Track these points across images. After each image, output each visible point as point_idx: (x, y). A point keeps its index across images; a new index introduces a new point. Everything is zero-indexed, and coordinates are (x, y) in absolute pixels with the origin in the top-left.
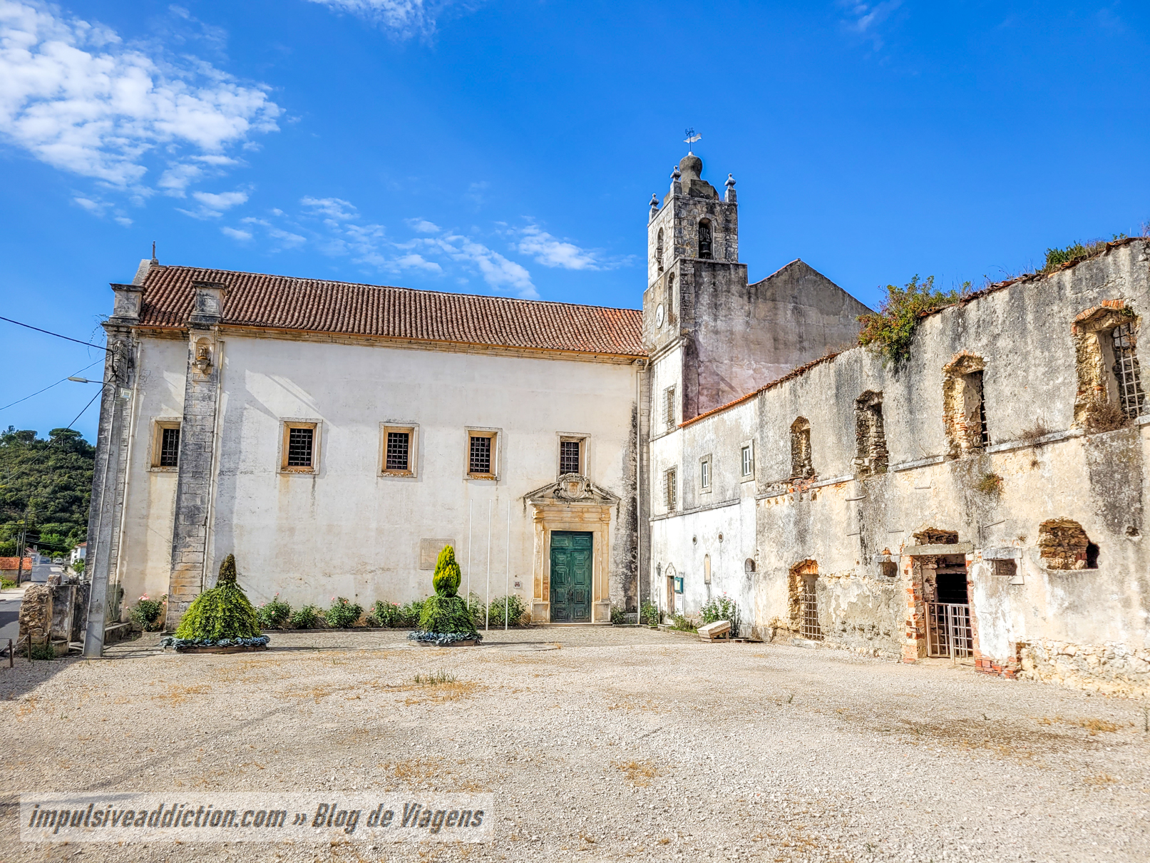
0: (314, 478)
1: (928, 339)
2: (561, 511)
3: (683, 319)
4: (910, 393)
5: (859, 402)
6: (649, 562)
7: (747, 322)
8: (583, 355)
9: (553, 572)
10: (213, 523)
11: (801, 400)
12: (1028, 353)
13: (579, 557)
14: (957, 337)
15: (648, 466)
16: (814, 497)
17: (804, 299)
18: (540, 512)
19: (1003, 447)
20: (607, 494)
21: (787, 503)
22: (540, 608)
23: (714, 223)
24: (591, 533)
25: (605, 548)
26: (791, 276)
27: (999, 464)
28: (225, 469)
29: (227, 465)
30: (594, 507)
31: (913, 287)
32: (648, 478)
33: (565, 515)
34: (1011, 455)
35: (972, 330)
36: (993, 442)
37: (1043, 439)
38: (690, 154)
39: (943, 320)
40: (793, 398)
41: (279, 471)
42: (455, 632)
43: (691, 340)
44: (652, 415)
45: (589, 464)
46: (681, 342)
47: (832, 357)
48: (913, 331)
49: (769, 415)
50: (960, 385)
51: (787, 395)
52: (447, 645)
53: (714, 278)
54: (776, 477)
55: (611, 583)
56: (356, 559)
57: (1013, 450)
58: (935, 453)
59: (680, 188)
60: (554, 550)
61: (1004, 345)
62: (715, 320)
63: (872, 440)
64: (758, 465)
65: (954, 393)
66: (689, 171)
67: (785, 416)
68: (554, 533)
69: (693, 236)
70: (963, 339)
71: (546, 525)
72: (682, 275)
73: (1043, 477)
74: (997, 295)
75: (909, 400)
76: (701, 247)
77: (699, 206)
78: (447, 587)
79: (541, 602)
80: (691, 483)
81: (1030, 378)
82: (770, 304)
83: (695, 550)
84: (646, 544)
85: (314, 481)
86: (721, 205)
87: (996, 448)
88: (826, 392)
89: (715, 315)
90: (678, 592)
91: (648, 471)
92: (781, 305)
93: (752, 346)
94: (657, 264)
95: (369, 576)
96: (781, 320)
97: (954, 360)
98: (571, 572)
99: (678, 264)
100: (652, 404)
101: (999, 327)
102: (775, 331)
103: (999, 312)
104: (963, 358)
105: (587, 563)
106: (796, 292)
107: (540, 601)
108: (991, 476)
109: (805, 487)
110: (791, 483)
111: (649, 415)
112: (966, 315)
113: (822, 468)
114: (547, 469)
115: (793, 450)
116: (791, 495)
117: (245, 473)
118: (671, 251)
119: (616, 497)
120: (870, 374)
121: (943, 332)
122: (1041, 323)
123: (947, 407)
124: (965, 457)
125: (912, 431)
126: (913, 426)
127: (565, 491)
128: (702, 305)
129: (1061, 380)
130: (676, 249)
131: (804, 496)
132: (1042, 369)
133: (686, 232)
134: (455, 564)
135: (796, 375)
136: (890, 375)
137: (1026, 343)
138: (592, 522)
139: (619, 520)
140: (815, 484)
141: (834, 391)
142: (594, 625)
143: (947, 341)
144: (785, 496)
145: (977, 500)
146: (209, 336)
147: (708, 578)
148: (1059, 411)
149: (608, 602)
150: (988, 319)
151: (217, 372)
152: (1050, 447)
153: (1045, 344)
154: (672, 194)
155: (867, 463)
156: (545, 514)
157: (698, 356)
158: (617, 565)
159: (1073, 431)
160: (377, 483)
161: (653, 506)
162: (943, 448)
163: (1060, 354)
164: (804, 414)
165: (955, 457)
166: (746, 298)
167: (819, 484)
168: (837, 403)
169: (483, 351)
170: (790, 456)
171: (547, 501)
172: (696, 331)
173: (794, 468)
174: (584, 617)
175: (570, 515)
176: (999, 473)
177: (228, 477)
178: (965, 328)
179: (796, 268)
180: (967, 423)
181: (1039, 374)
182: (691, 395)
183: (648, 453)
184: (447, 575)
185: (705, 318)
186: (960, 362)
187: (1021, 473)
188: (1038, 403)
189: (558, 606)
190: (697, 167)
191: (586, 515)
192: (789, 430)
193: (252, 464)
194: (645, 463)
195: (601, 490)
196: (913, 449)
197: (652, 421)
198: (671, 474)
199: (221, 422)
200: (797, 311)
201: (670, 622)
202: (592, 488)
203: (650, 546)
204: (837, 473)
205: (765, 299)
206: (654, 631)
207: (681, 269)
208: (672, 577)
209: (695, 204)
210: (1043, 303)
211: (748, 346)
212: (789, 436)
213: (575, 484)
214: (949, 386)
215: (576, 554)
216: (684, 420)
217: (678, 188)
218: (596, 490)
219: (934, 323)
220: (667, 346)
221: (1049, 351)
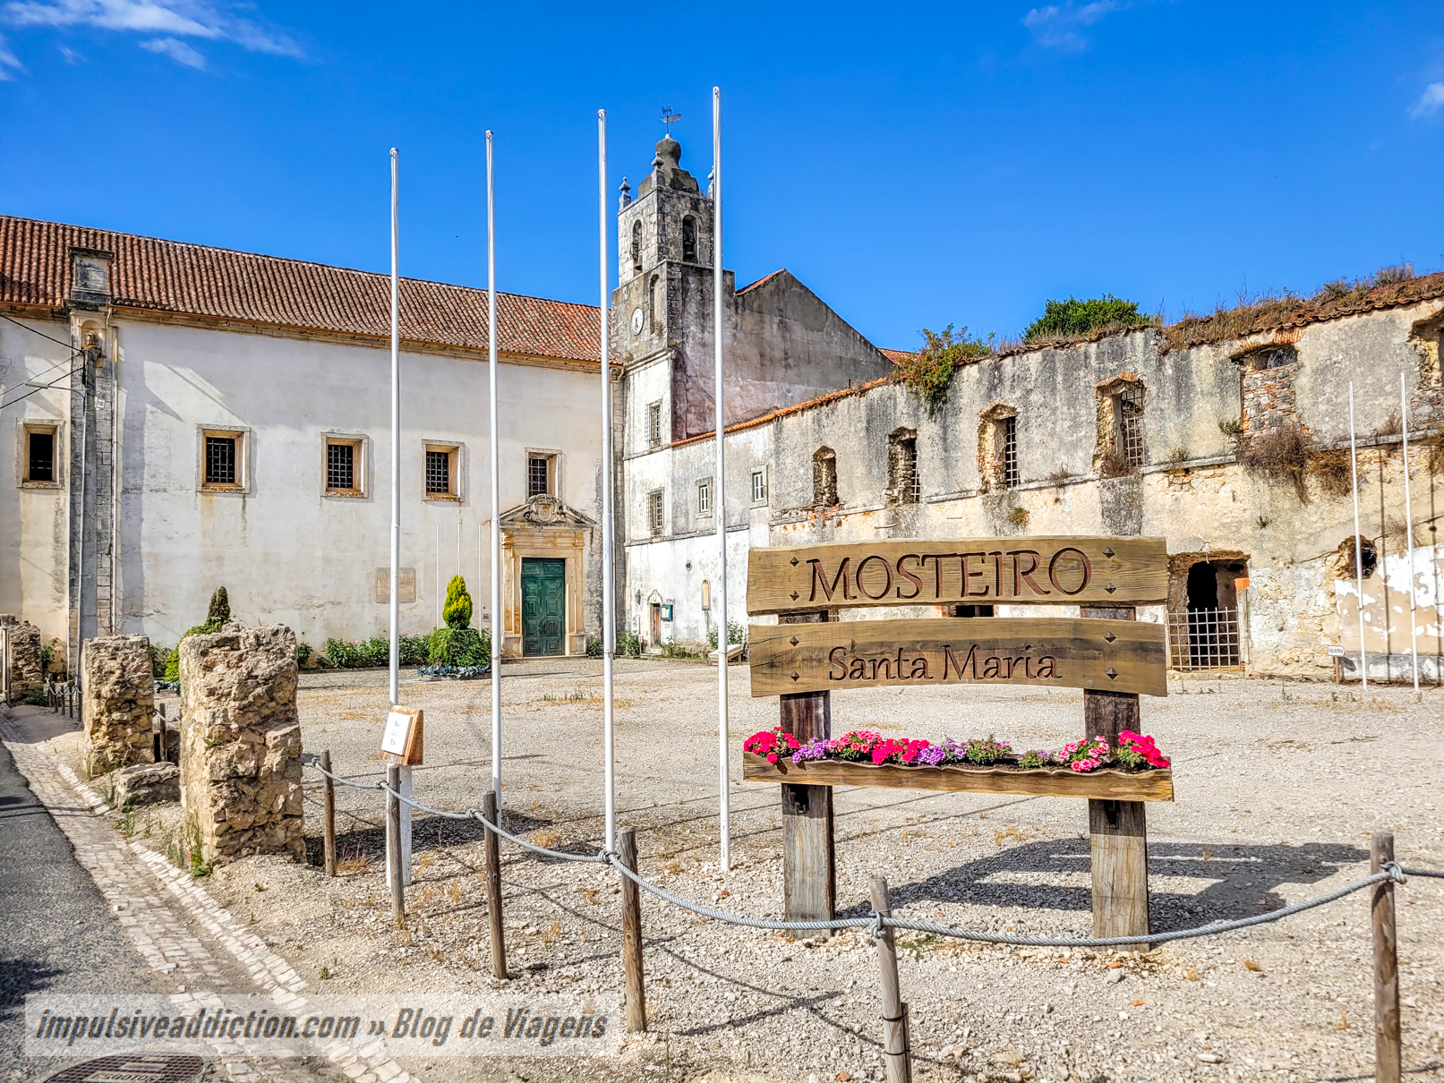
0: (244, 497)
1: (964, 386)
2: (532, 536)
3: (670, 328)
4: (945, 433)
5: (890, 436)
6: (624, 590)
7: (734, 335)
8: (551, 361)
9: (524, 602)
10: (119, 551)
11: (827, 430)
12: (1056, 408)
13: (551, 586)
14: (993, 388)
15: (623, 486)
16: (839, 524)
17: (789, 313)
18: (510, 537)
19: (1031, 486)
20: (582, 517)
21: (807, 529)
22: (512, 641)
23: (698, 222)
24: (563, 561)
25: (579, 575)
26: (777, 286)
27: (1026, 500)
28: (129, 486)
29: (132, 481)
30: (567, 531)
31: (946, 334)
32: (623, 499)
33: (536, 540)
34: (1037, 492)
35: (1007, 383)
36: (1022, 481)
37: (1066, 481)
38: (667, 136)
39: (980, 370)
40: (817, 428)
41: (200, 488)
42: (475, 665)
43: (679, 353)
44: (627, 431)
45: (560, 484)
46: (669, 354)
47: (863, 392)
48: (950, 377)
49: (787, 442)
50: (991, 429)
51: (809, 424)
52: (469, 678)
53: (702, 284)
54: (795, 504)
55: (586, 612)
56: (300, 593)
57: (1040, 489)
58: (968, 488)
59: (664, 179)
60: (525, 579)
61: (1036, 399)
62: (703, 331)
63: (901, 473)
64: (772, 491)
65: (986, 436)
66: (668, 157)
67: (806, 445)
68: (525, 560)
69: (677, 235)
70: (998, 390)
71: (516, 551)
72: (668, 279)
73: (1063, 511)
74: (1031, 355)
75: (945, 440)
76: (685, 247)
77: (683, 201)
78: (459, 618)
79: (513, 636)
80: (683, 507)
81: (1057, 429)
82: (757, 316)
83: (689, 577)
84: (622, 571)
85: (244, 501)
86: (705, 202)
87: (1025, 486)
88: (855, 425)
89: (703, 326)
90: (665, 620)
91: (623, 492)
92: (767, 318)
93: (739, 361)
94: (632, 261)
95: (316, 612)
96: (767, 335)
97: (989, 408)
98: (543, 603)
99: (665, 266)
100: (627, 419)
101: (1032, 383)
102: (762, 346)
103: (1033, 370)
104: (997, 406)
105: (560, 592)
106: (782, 305)
107: (512, 634)
108: (1020, 510)
109: (829, 514)
110: (813, 511)
111: (623, 431)
112: (1002, 369)
113: (849, 497)
114: (516, 491)
115: (815, 478)
116: (813, 521)
117: (157, 491)
118: (653, 249)
119: (590, 520)
120: (905, 411)
121: (979, 381)
122: (1069, 383)
123: (981, 448)
124: (993, 492)
125: (946, 467)
126: (947, 463)
127: (537, 513)
128: (689, 313)
129: (1083, 433)
130: (660, 249)
131: (828, 523)
132: (1068, 423)
133: (669, 230)
134: (466, 594)
135: (821, 405)
136: (926, 415)
137: (1055, 400)
138: (565, 548)
139: (593, 545)
140: (840, 512)
141: (865, 425)
142: (568, 658)
143: (984, 390)
144: (806, 523)
145: (1005, 529)
146: (97, 318)
147: (706, 604)
148: (1080, 458)
149: (583, 633)
150: (1022, 375)
151: (111, 364)
152: (1071, 487)
153: (1072, 402)
154: (655, 185)
155: (896, 494)
156: (514, 540)
157: (685, 371)
158: (592, 593)
159: (1090, 475)
160: (321, 504)
161: (630, 530)
162: (976, 485)
163: (1083, 412)
164: (829, 444)
165: (985, 492)
166: (733, 308)
167: (846, 512)
168: (868, 438)
169: (440, 352)
170: (812, 484)
171: (518, 525)
172: (683, 342)
173: (816, 496)
174: (557, 650)
175: (541, 540)
176: (1026, 507)
177: (134, 496)
178: (1001, 380)
179: (782, 278)
180: (996, 462)
181: (1065, 427)
182: (679, 412)
183: (623, 472)
184: (461, 606)
185: (693, 328)
186: (994, 410)
187: (1045, 508)
188: (1063, 451)
189: (530, 639)
190: (676, 153)
191: (559, 540)
192: (811, 458)
193: (164, 480)
194: (619, 483)
195: (576, 513)
196: (946, 483)
197: (626, 438)
198: (656, 497)
199: (121, 428)
200: (783, 325)
201: (658, 651)
202: (565, 511)
203: (625, 573)
204: (866, 502)
205: (752, 311)
206: (637, 661)
207: (668, 273)
208: (657, 605)
209: (679, 198)
210: (1070, 369)
211: (735, 361)
212: (811, 464)
213: (546, 506)
214: (982, 430)
215: (547, 583)
216: (673, 440)
217: (661, 178)
218: (570, 513)
219: (970, 373)
220: (650, 357)
221: (1075, 409)
